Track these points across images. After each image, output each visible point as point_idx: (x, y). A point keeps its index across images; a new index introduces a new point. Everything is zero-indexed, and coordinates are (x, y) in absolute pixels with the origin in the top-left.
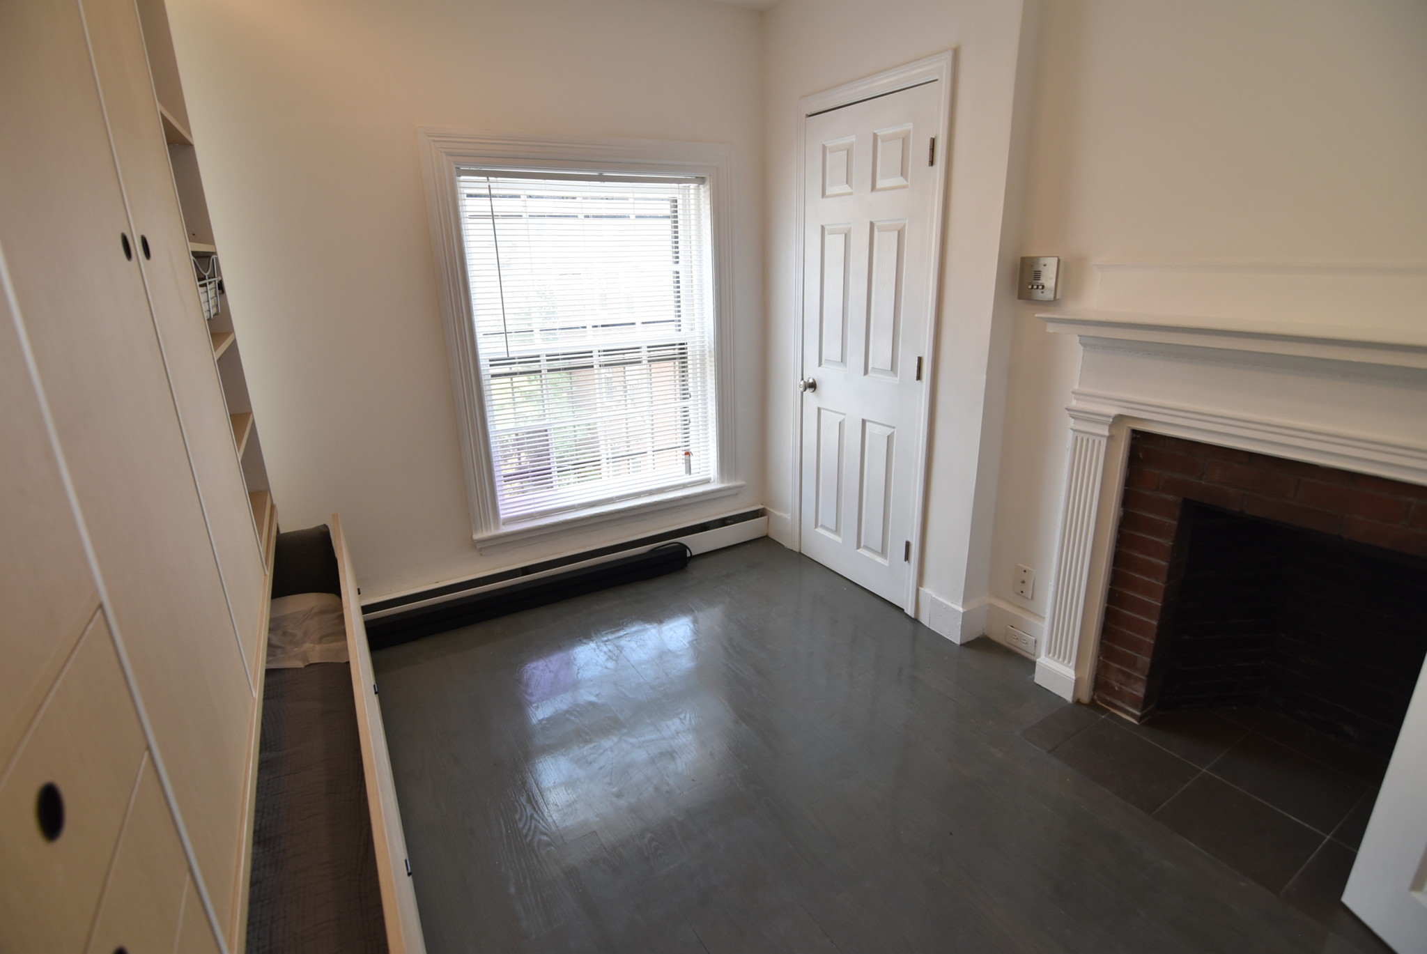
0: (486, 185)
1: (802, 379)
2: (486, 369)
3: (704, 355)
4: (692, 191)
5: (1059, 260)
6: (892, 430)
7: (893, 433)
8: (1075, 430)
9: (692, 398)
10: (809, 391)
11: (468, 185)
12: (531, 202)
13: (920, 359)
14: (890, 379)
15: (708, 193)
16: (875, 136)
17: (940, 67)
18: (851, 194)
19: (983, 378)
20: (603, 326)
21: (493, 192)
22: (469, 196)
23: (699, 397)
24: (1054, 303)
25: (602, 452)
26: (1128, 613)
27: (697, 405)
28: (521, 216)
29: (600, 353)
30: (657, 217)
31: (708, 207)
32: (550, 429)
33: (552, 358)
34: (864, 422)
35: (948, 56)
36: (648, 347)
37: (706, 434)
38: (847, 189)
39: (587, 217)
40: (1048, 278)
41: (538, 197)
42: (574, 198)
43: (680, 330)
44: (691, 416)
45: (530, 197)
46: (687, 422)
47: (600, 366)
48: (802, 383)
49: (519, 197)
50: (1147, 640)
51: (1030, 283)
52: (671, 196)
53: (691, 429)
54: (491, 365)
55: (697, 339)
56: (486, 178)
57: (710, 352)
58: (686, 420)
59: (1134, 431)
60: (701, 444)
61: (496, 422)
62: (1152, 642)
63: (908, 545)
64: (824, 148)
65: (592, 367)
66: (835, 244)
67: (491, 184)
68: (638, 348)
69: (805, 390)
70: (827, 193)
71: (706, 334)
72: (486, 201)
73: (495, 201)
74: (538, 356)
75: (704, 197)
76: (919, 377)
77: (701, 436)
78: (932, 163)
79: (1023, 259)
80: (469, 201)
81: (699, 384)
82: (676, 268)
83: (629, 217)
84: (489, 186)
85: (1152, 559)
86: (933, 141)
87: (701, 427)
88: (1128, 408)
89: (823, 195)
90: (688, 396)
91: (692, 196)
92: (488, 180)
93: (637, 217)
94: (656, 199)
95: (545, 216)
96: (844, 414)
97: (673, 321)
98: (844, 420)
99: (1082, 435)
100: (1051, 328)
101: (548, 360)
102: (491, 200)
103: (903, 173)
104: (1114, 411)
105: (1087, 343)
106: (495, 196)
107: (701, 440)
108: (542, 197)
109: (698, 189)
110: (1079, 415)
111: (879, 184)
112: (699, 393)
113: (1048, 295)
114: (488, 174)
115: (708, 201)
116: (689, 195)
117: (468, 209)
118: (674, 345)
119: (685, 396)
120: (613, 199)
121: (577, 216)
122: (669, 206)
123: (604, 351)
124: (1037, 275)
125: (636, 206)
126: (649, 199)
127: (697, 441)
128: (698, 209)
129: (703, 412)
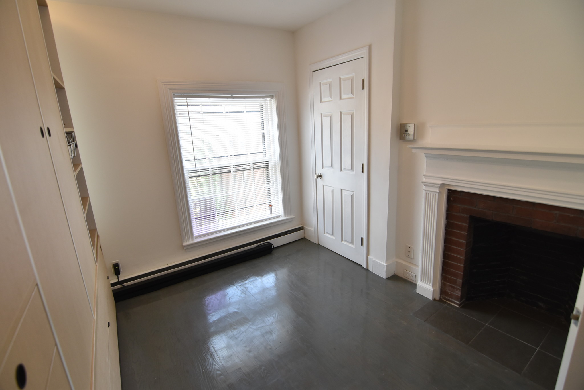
0: (186, 101)
1: (316, 174)
2: (187, 175)
3: (275, 166)
4: (268, 101)
5: (414, 125)
6: (353, 193)
7: (353, 194)
8: (425, 190)
9: (272, 183)
10: (319, 178)
11: (178, 101)
12: (204, 107)
13: (363, 165)
14: (351, 173)
15: (275, 102)
16: (340, 79)
17: (365, 52)
18: (332, 101)
19: (388, 171)
20: (234, 155)
21: (188, 104)
22: (178, 105)
23: (274, 182)
24: (413, 141)
25: (235, 206)
26: (451, 262)
27: (274, 186)
28: (200, 113)
29: (234, 166)
30: (254, 112)
31: (275, 107)
32: (214, 198)
33: (214, 169)
34: (342, 190)
35: (367, 48)
36: (253, 163)
37: (278, 197)
38: (330, 99)
39: (227, 112)
40: (411, 131)
41: (206, 105)
42: (221, 105)
43: (265, 156)
44: (271, 190)
45: (203, 105)
46: (270, 193)
47: (234, 171)
48: (316, 175)
49: (199, 105)
50: (460, 273)
51: (404, 134)
52: (260, 103)
53: (271, 195)
54: (189, 173)
55: (273, 159)
56: (185, 98)
57: (278, 164)
58: (269, 192)
59: (449, 190)
61: (191, 196)
62: (462, 273)
63: (362, 239)
64: (320, 83)
65: (230, 172)
66: (326, 121)
67: (188, 101)
68: (249, 164)
69: (317, 178)
70: (322, 101)
71: (276, 157)
72: (186, 107)
73: (190, 107)
74: (208, 169)
75: (274, 103)
76: (363, 172)
77: (276, 198)
78: (363, 89)
79: (401, 124)
80: (179, 108)
81: (274, 177)
82: (263, 131)
83: (243, 112)
84: (187, 101)
85: (459, 240)
86: (363, 80)
87: (275, 195)
88: (445, 181)
89: (321, 101)
90: (270, 182)
91: (269, 103)
92: (186, 99)
93: (247, 112)
94: (254, 105)
95: (210, 113)
96: (334, 187)
97: (263, 152)
98: (333, 189)
99: (428, 192)
100: (414, 151)
101: (212, 170)
102: (188, 107)
103: (352, 93)
104: (440, 182)
105: (428, 156)
106: (189, 105)
107: (276, 200)
108: (208, 105)
109: (271, 100)
110: (427, 184)
111: (343, 97)
112: (274, 181)
113: (411, 137)
115: (275, 105)
116: (267, 103)
117: (178, 110)
118: (264, 162)
119: (269, 182)
120: (237, 105)
121: (223, 112)
122: (259, 107)
123: (235, 165)
124: (406, 130)
125: (246, 108)
126: (252, 105)
127: (274, 200)
128: (271, 108)
129: (276, 189)
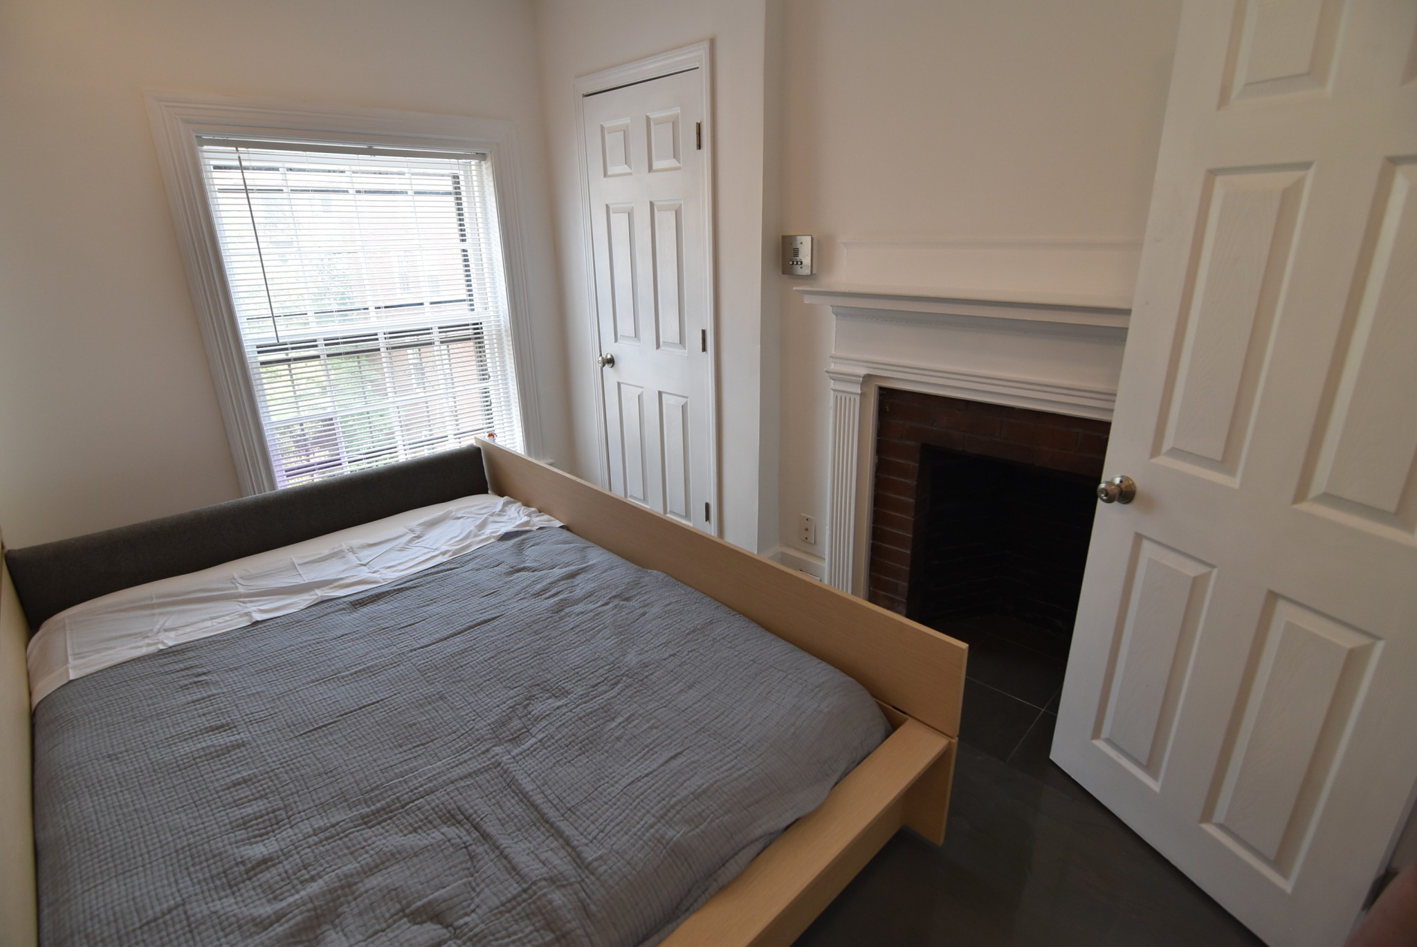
0: (236, 156)
1: (601, 355)
2: (252, 356)
3: (500, 335)
4: (473, 168)
5: (812, 239)
6: (686, 400)
7: (686, 403)
8: (834, 390)
9: (492, 379)
10: (607, 367)
11: (212, 156)
12: (291, 176)
13: (704, 332)
14: (679, 352)
15: (490, 169)
16: (648, 119)
17: (698, 56)
18: (630, 174)
19: (758, 347)
20: (386, 307)
21: (244, 164)
22: (216, 167)
23: (500, 377)
24: (811, 277)
25: (397, 438)
26: (887, 546)
27: (498, 385)
28: (282, 190)
29: (386, 336)
30: (437, 193)
31: (492, 184)
32: (336, 418)
33: (330, 342)
34: (660, 393)
35: (706, 45)
36: (439, 328)
37: (510, 414)
38: (625, 169)
39: (359, 192)
40: (805, 256)
41: (300, 170)
42: (342, 172)
43: (473, 310)
44: (493, 397)
45: (291, 170)
46: (488, 403)
47: (387, 349)
48: (600, 359)
49: (277, 169)
50: (904, 568)
51: (791, 260)
52: (451, 171)
53: (493, 410)
54: (259, 352)
55: (492, 318)
56: (234, 149)
57: (506, 331)
58: (487, 401)
59: (881, 388)
60: (506, 425)
61: (271, 413)
62: (908, 569)
63: (707, 506)
64: (602, 128)
65: (379, 350)
66: (620, 222)
67: (241, 155)
68: (428, 329)
69: (604, 366)
70: (609, 173)
71: (501, 313)
72: (237, 175)
73: (248, 174)
74: (315, 341)
75: (487, 174)
76: (704, 349)
77: (504, 416)
78: (699, 147)
79: (783, 237)
80: (216, 174)
81: (498, 364)
82: (464, 245)
83: (406, 193)
84: (239, 157)
85: (903, 498)
86: (699, 126)
87: (503, 408)
88: (874, 368)
89: (605, 175)
90: (487, 377)
91: (474, 173)
92: (237, 150)
93: (417, 193)
94: (435, 175)
95: (308, 191)
96: (642, 387)
97: (464, 300)
98: (642, 392)
99: (844, 395)
100: (808, 300)
101: (326, 345)
102: (242, 172)
103: (676, 155)
104: (863, 371)
105: (840, 313)
106: (247, 168)
107: (505, 420)
108: (304, 170)
109: (479, 165)
110: (839, 377)
111: (656, 165)
112: (499, 373)
113: (806, 271)
114: (237, 144)
115: (491, 178)
116: (471, 171)
117: (216, 181)
118: (468, 325)
119: (484, 376)
120: (387, 174)
121: (347, 192)
122: (450, 183)
123: (390, 333)
124: (796, 252)
125: (414, 182)
126: (429, 175)
127: (501, 422)
128: (481, 185)
129: (504, 393)
